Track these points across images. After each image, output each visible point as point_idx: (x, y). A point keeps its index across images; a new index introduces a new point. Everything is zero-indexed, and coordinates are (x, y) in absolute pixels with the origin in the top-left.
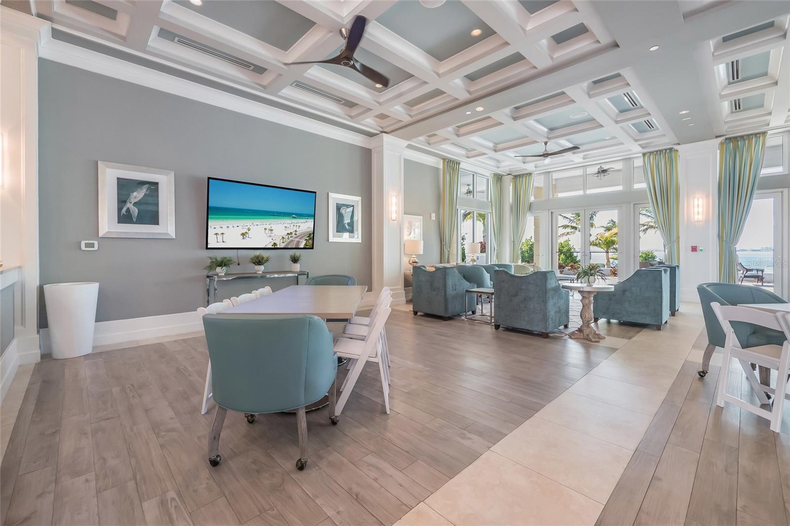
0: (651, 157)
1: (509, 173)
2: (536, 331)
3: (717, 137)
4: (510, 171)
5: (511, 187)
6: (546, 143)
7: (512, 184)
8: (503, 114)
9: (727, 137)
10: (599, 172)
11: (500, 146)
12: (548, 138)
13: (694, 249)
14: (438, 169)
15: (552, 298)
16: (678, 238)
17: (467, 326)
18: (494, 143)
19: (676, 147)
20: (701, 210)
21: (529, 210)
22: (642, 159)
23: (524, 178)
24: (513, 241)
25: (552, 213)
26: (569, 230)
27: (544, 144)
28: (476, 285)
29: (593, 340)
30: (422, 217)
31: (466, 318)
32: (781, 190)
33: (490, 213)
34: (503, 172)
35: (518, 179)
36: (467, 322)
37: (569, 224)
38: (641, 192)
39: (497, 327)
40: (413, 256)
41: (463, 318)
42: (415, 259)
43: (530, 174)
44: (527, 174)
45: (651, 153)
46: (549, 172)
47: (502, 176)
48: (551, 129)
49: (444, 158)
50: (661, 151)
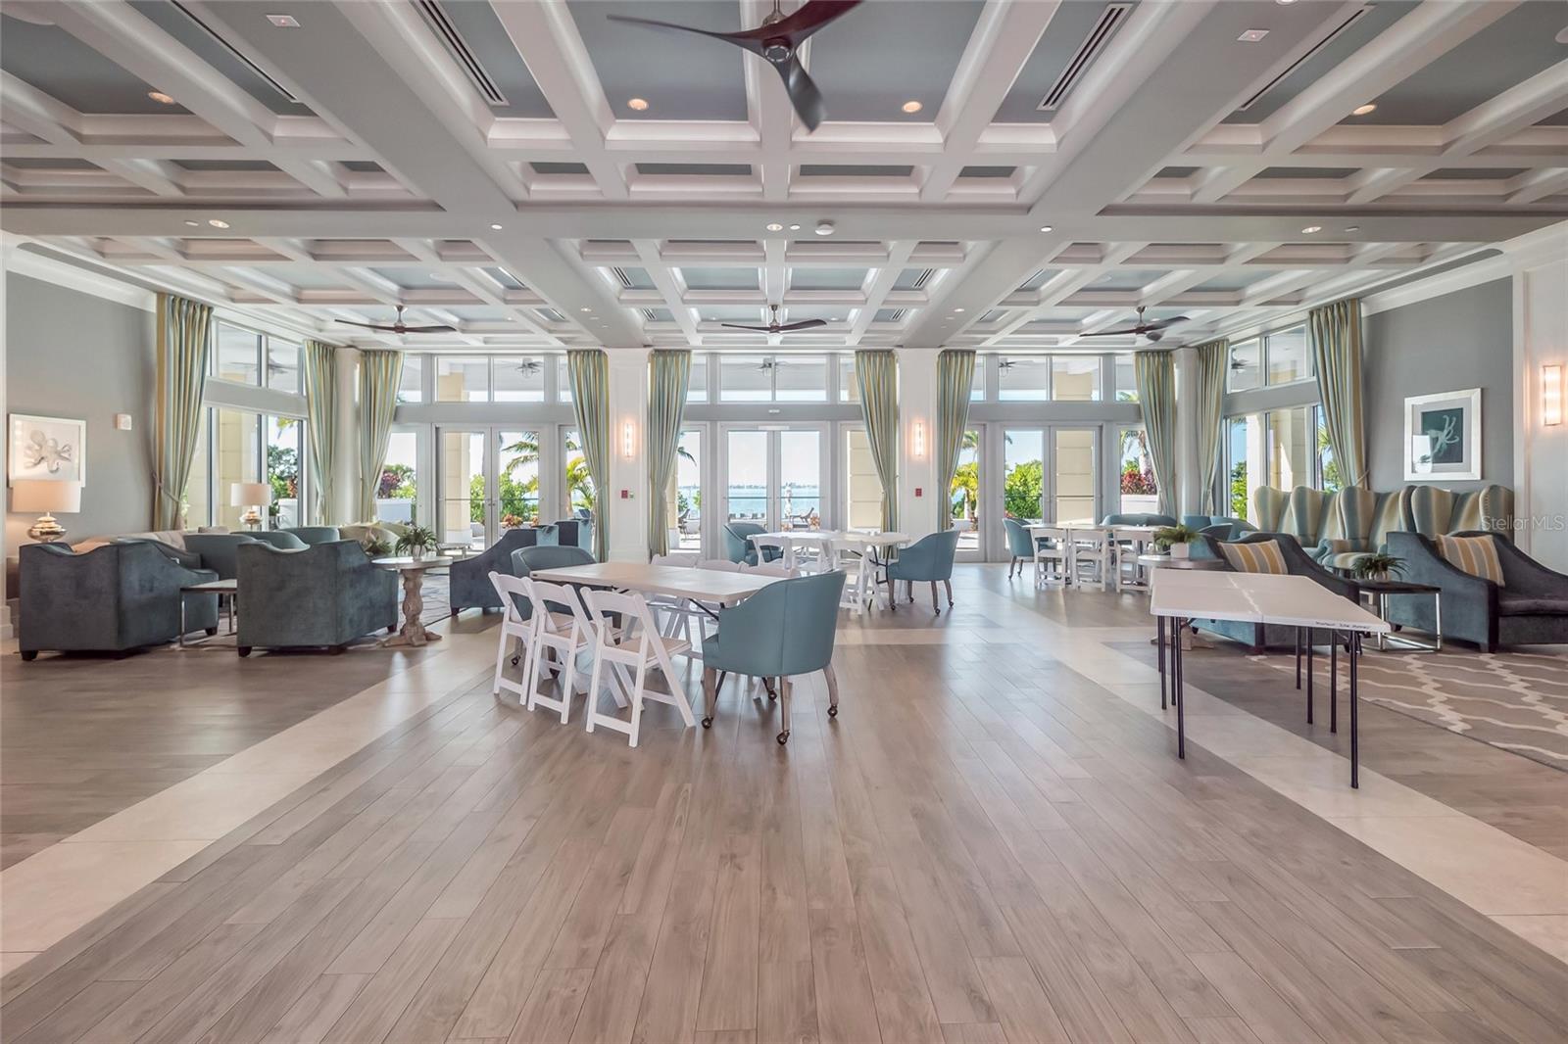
0: (578, 357)
1: (350, 343)
2: (324, 646)
3: (645, 346)
4: (353, 341)
5: (357, 372)
6: (400, 309)
7: (358, 366)
8: (290, 245)
9: (656, 348)
10: (524, 366)
11: (307, 293)
12: (402, 301)
13: (625, 494)
14: (140, 314)
15: (351, 586)
16: (608, 480)
17: (182, 660)
18: (294, 286)
19: (604, 350)
20: (630, 441)
21: (395, 419)
22: (567, 357)
23: (383, 358)
24: (362, 479)
25: (437, 429)
26: (527, 452)
27: (396, 309)
28: (217, 576)
29: (416, 644)
30: (83, 423)
31: (182, 645)
32: (704, 422)
33: (306, 419)
34: (333, 339)
35: (372, 359)
36: (183, 654)
37: (528, 441)
38: (566, 407)
39: (244, 651)
40: (49, 518)
41: (176, 647)
42: (53, 524)
43: (395, 353)
44: (389, 352)
45: (578, 352)
46: (432, 355)
47: (335, 347)
48: (407, 287)
49: (159, 290)
50: (589, 351)
